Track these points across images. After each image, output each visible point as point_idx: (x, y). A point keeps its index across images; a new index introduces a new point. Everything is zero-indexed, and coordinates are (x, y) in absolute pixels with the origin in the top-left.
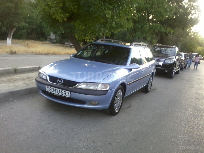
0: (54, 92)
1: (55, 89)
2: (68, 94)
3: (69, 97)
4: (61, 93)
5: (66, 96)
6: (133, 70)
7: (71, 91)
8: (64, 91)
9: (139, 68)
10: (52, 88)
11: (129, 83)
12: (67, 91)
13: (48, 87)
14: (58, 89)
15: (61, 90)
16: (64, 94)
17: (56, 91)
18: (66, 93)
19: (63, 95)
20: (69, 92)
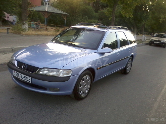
0: (19, 77)
1: (19, 73)
2: (30, 80)
3: (30, 82)
4: (24, 78)
5: (28, 81)
6: (106, 55)
7: (32, 77)
8: (27, 76)
9: (112, 52)
10: (17, 72)
11: (99, 68)
12: (29, 77)
13: (15, 72)
14: (22, 74)
15: (24, 75)
16: (26, 79)
17: (20, 76)
18: (28, 79)
19: (26, 81)
20: (31, 78)
